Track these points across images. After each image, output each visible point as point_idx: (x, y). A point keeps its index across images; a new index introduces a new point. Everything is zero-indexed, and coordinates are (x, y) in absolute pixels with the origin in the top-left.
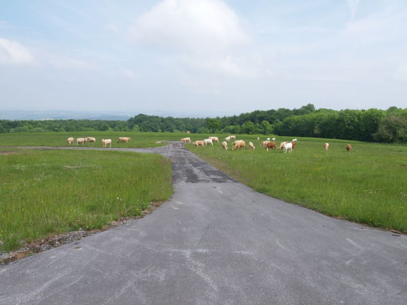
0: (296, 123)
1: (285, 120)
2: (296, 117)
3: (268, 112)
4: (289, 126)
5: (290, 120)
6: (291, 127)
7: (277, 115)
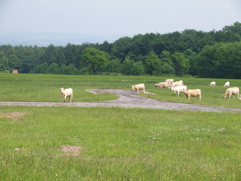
0: (226, 55)
1: (204, 50)
2: (225, 46)
3: (170, 36)
4: (214, 61)
5: (215, 51)
6: (218, 62)
7: (185, 41)
